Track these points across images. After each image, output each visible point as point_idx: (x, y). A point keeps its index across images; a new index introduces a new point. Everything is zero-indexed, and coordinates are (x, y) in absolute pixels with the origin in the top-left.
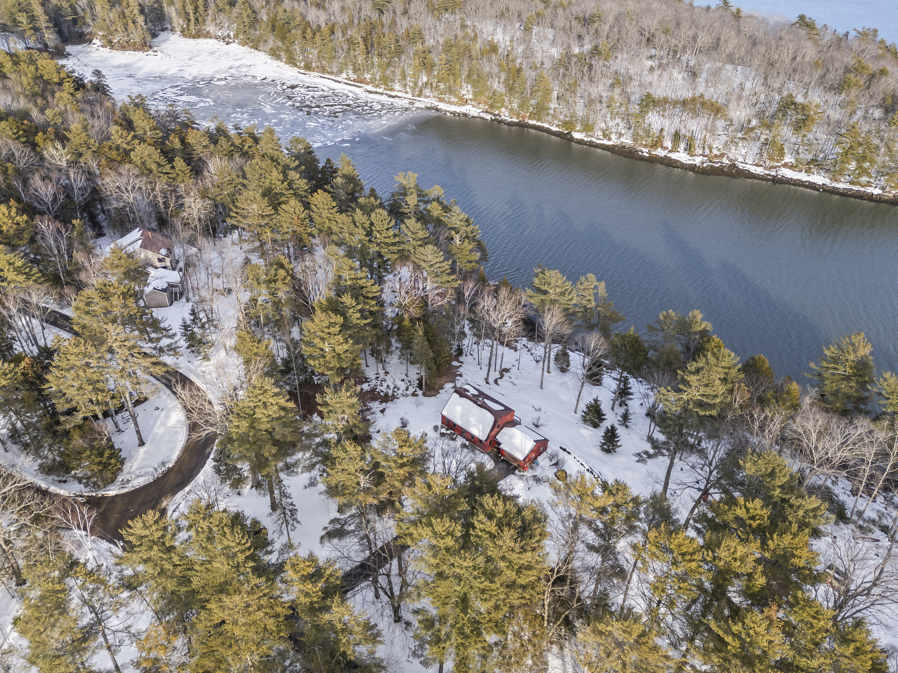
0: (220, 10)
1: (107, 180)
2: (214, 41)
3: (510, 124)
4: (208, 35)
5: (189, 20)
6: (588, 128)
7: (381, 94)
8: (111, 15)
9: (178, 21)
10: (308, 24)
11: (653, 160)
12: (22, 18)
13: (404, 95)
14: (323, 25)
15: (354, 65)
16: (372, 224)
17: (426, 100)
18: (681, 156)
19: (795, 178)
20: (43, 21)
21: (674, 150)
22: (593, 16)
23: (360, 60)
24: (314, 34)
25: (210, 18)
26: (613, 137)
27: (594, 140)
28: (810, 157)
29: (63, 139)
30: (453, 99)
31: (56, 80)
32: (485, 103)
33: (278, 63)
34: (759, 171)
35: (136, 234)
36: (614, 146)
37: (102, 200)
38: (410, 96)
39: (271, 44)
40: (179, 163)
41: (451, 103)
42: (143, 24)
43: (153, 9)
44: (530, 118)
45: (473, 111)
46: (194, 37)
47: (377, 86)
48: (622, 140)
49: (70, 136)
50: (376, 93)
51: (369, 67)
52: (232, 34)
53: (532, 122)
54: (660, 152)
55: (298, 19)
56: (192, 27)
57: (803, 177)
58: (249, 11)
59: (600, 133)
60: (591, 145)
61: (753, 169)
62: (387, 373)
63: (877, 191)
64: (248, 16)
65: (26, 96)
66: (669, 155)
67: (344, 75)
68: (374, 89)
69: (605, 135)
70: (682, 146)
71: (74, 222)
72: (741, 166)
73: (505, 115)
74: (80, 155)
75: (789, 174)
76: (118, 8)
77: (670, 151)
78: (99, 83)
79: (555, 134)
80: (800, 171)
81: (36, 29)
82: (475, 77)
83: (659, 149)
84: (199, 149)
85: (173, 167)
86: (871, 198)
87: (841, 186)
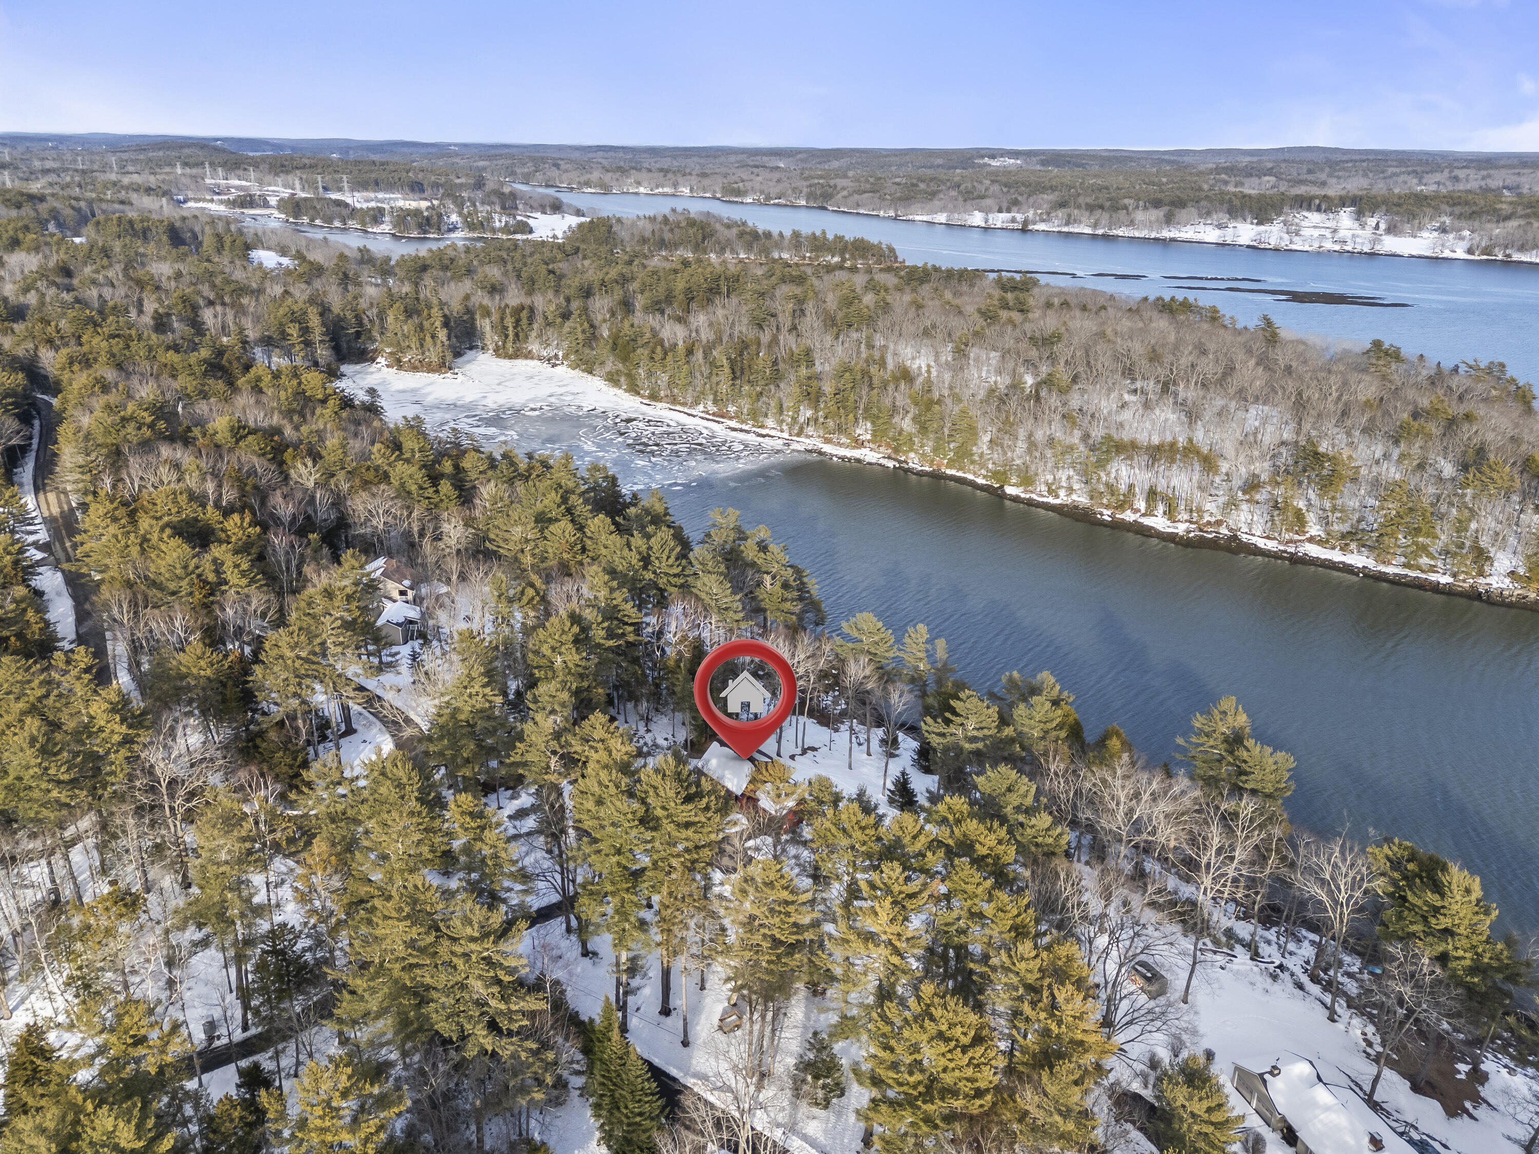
0: (549, 324)
1: (358, 501)
2: (536, 362)
3: (921, 474)
4: (529, 356)
5: (507, 336)
6: (1027, 481)
7: (748, 432)
8: (405, 328)
9: (491, 338)
10: (661, 343)
11: (1117, 526)
12: (293, 331)
13: (779, 434)
14: (680, 343)
15: (715, 394)
16: (650, 548)
17: (807, 441)
18: (1159, 522)
19: (1323, 557)
20: (317, 334)
21: (1149, 513)
22: (1053, 336)
23: (724, 388)
24: (666, 354)
25: (534, 334)
26: (1062, 493)
27: (1034, 496)
28: (1345, 528)
29: (316, 457)
30: (844, 440)
31: (320, 396)
32: (888, 445)
33: (616, 390)
34: (1271, 545)
35: (381, 562)
36: (1062, 506)
37: (348, 526)
38: (786, 435)
39: (609, 366)
40: (446, 487)
41: (840, 445)
42: (444, 339)
43: (460, 321)
44: (949, 466)
45: (870, 455)
46: (510, 357)
47: (743, 422)
48: (1074, 497)
49: (324, 453)
50: (742, 430)
51: (734, 398)
52: (560, 354)
53: (949, 472)
54: (1129, 516)
55: (648, 335)
56: (509, 345)
57: (1336, 556)
58: (586, 325)
59: (1044, 488)
60: (1030, 503)
61: (1261, 543)
62: (648, 731)
63: (1445, 579)
64: (584, 332)
65: (281, 412)
66: (1141, 520)
67: (701, 407)
68: (738, 426)
69: (1050, 491)
70: (1161, 508)
71: (311, 536)
72: (1244, 538)
73: (914, 462)
74: (333, 475)
75: (1314, 551)
76: (416, 320)
77: (1143, 515)
78: (372, 404)
79: (982, 488)
80: (1333, 548)
81: (308, 344)
82: (875, 411)
83: (1128, 512)
84: (473, 475)
85: (437, 492)
86: (1436, 588)
87: (1390, 570)
